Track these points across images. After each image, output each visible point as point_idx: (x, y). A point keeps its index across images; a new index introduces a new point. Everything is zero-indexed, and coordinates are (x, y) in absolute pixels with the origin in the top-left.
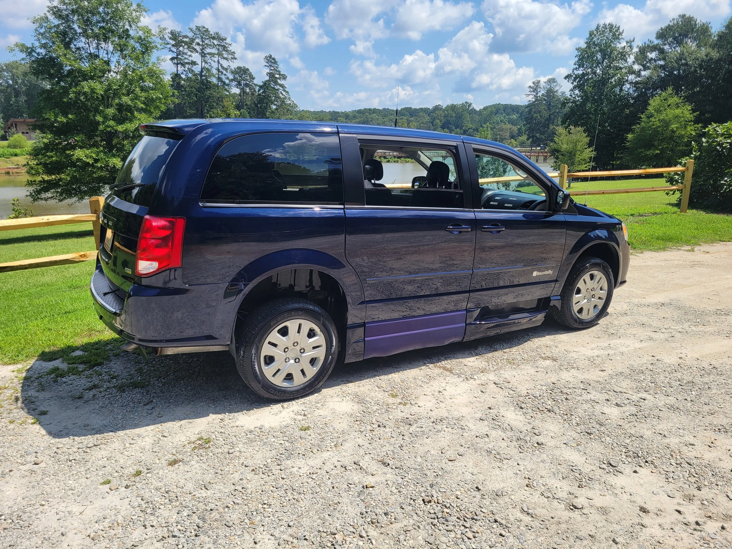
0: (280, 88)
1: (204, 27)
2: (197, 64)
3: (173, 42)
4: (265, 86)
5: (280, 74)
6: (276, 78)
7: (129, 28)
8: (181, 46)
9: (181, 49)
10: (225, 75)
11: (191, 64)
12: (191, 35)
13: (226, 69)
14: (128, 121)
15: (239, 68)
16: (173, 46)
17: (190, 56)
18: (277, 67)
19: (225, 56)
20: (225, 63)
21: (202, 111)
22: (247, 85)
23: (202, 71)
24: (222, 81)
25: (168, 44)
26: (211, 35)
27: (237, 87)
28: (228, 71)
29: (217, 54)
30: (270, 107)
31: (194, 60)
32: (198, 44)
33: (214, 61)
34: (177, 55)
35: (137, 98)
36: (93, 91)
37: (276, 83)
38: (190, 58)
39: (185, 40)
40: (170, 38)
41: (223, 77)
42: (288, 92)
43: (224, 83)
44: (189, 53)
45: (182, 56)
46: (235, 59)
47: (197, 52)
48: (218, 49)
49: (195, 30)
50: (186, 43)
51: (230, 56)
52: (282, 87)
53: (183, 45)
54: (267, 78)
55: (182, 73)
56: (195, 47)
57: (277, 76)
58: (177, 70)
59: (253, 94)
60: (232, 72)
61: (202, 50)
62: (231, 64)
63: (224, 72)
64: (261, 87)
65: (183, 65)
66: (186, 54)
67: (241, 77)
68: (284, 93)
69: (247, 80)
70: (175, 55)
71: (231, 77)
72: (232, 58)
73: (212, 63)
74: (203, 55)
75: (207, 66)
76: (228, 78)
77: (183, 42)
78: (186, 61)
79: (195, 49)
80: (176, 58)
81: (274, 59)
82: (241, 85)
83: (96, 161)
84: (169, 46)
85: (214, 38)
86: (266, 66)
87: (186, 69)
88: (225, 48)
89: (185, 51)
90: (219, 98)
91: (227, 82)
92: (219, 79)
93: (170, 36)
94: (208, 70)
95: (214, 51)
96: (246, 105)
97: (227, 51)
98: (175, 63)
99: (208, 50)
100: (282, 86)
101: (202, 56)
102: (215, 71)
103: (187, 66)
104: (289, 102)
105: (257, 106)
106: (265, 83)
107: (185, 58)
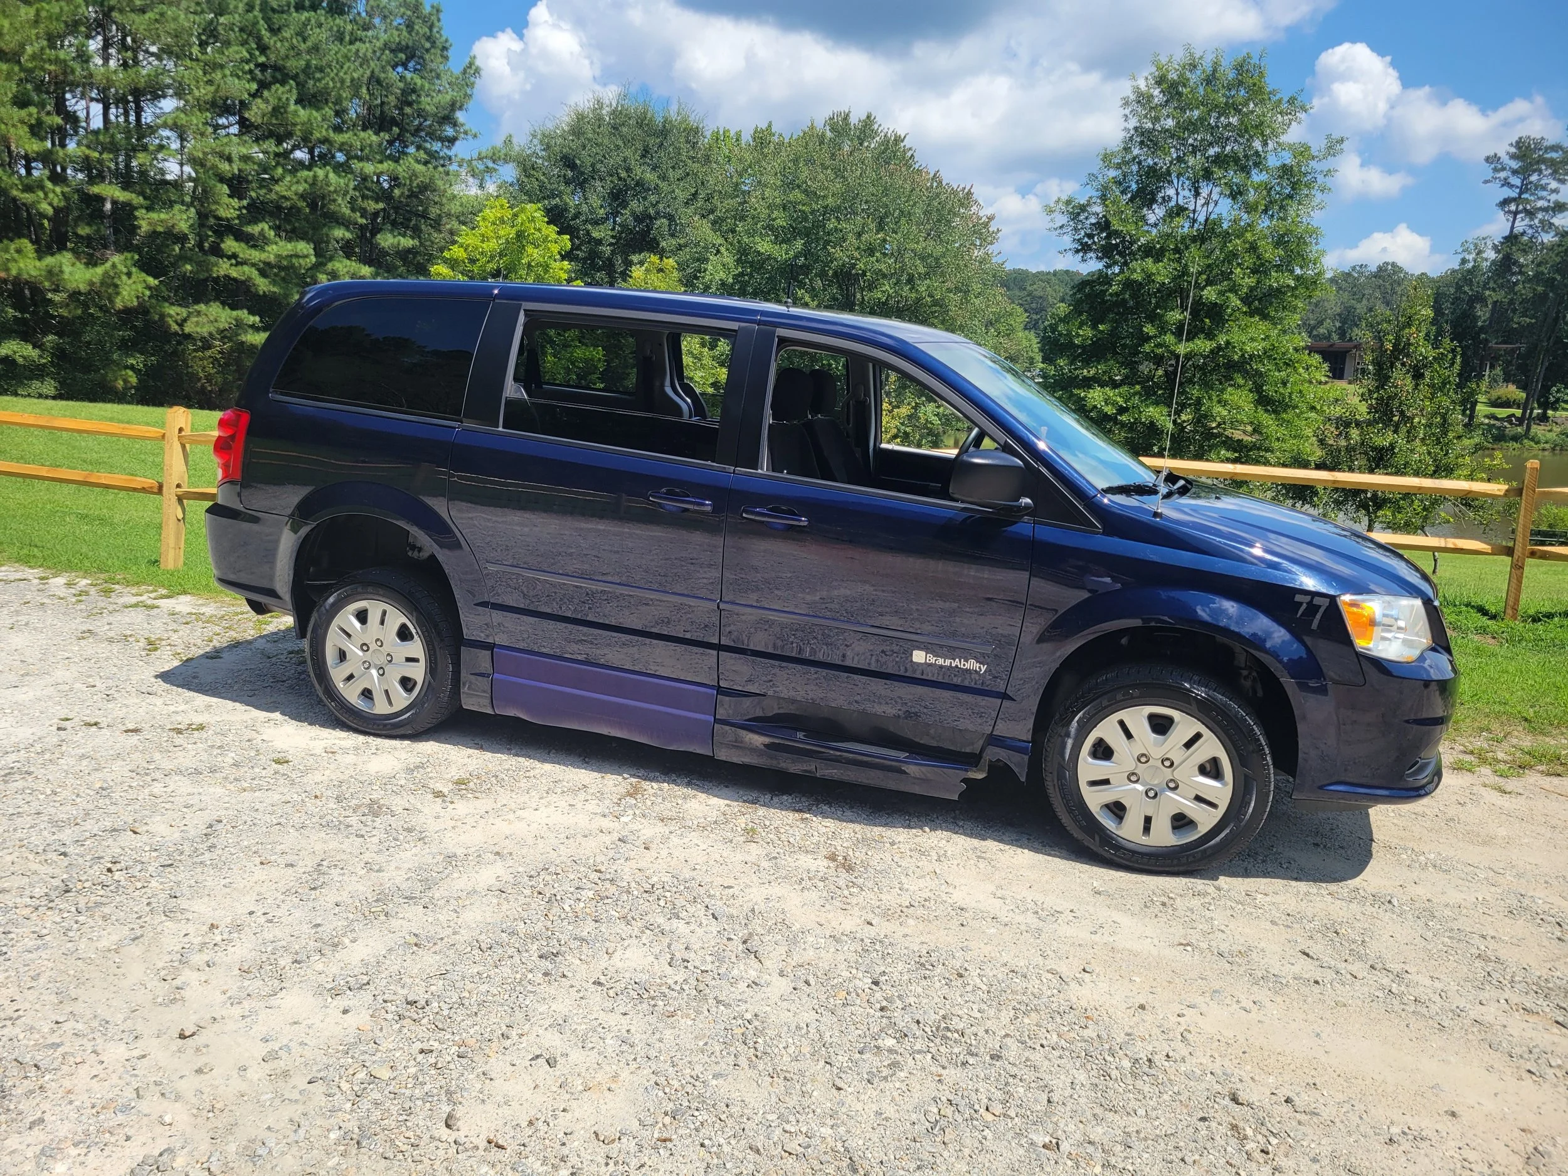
3: (1515, 165)
7: (1262, 148)
8: (1534, 171)
9: (1534, 178)
11: (1553, 210)
14: (1202, 336)
16: (1515, 172)
17: (1556, 191)
25: (1503, 169)
31: (1562, 200)
34: (1521, 193)
35: (1233, 289)
36: (1149, 277)
39: (1554, 155)
40: (1513, 157)
44: (1554, 185)
45: (1532, 194)
50: (1552, 163)
53: (1543, 167)
55: (1524, 233)
58: (1512, 227)
65: (1530, 214)
66: (1544, 188)
70: (1514, 194)
77: (1542, 160)
78: (1540, 204)
80: (1514, 200)
83: (1122, 410)
84: (1503, 175)
87: (1536, 221)
89: (1543, 182)
93: (1513, 150)
98: (1510, 212)
103: (1540, 215)
107: (1542, 198)
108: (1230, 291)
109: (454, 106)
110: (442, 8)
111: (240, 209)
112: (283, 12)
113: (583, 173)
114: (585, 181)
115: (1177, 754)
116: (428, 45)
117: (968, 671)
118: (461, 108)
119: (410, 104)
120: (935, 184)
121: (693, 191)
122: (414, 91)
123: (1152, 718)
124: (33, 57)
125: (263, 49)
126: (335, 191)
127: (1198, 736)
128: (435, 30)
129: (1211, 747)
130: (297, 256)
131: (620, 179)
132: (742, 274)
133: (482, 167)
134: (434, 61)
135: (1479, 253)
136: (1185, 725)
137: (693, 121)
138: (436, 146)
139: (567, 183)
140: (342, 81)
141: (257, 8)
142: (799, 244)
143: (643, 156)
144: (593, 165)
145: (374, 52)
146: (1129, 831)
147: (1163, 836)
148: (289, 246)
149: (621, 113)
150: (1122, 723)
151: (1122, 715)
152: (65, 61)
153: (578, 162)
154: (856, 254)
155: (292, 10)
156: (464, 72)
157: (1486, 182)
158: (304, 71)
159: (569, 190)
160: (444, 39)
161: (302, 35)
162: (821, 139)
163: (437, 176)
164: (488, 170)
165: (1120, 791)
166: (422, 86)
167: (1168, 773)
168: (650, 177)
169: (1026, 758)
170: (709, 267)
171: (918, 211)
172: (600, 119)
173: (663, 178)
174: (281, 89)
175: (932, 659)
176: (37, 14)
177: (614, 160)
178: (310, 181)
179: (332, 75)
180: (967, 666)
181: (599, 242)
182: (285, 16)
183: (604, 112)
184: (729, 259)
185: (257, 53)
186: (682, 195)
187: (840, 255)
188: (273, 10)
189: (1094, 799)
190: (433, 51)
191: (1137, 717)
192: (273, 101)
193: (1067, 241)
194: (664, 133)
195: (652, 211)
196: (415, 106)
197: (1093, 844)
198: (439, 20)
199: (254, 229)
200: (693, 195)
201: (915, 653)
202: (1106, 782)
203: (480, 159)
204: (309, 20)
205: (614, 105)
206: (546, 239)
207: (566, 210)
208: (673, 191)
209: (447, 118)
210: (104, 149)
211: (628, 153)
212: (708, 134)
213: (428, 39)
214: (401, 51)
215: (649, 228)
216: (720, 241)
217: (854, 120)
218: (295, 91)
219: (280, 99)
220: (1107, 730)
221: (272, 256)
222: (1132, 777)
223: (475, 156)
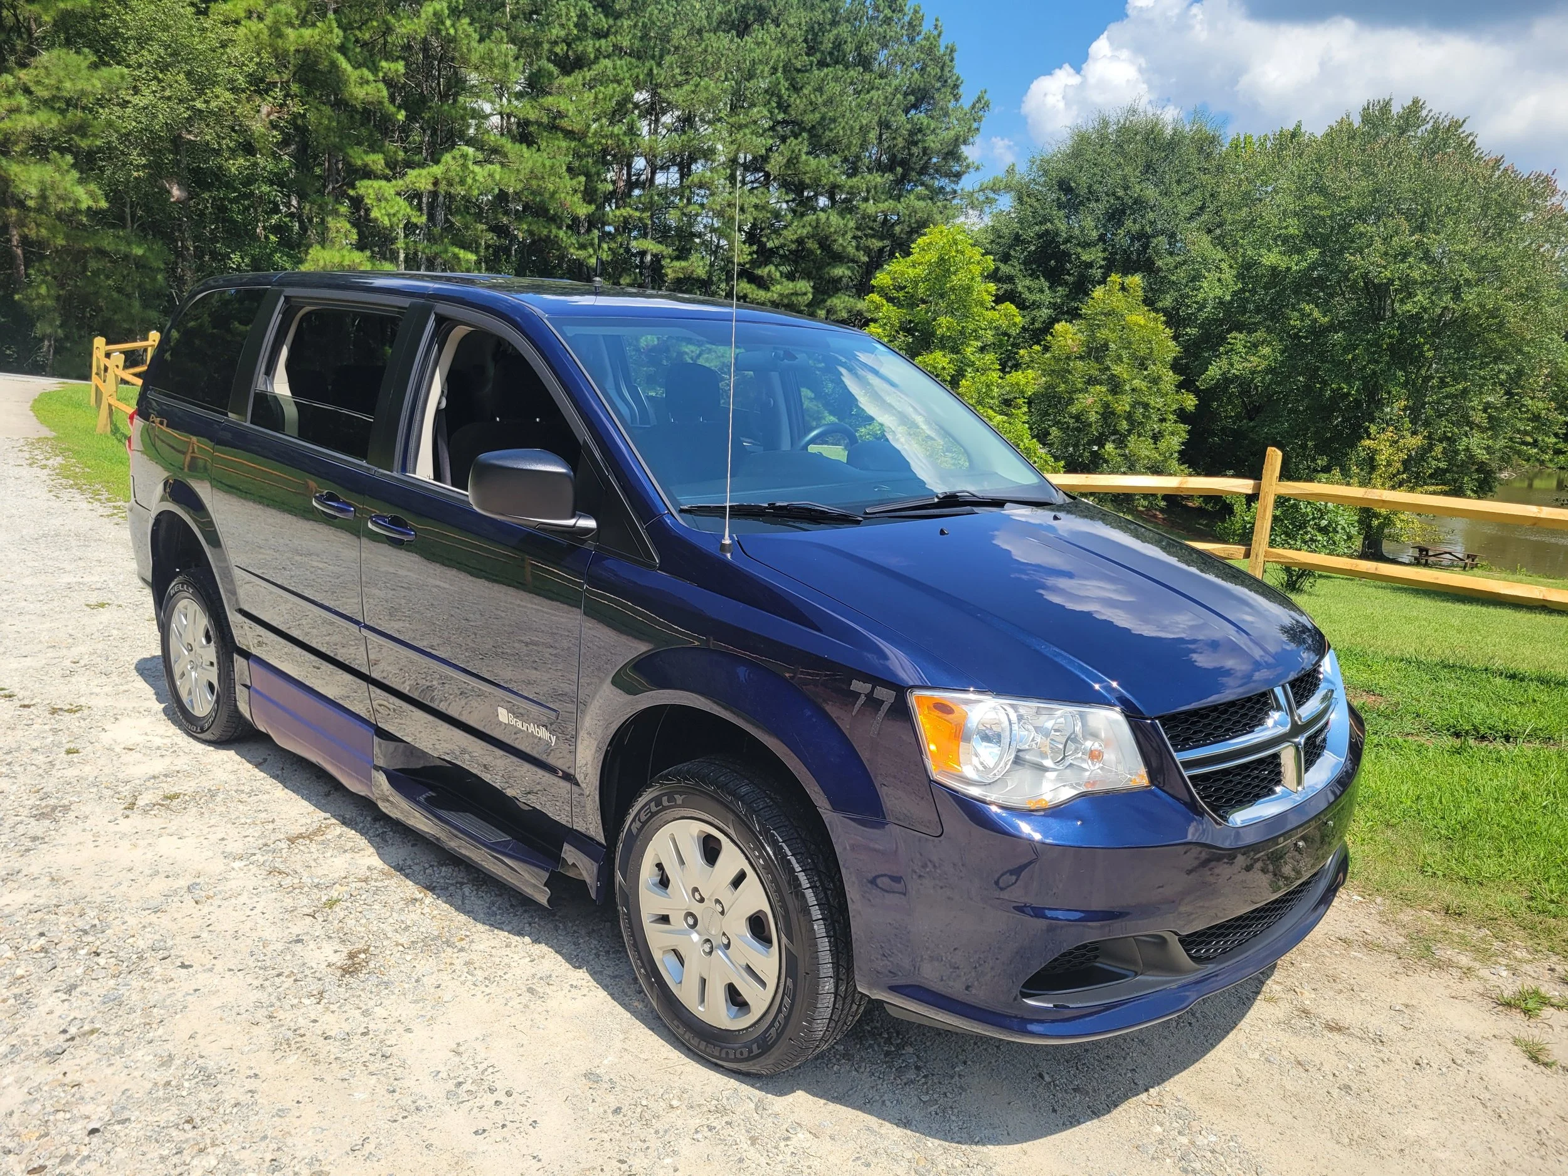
109: (957, 141)
110: (957, 47)
111: (751, 254)
112: (806, 71)
113: (1077, 196)
114: (1080, 203)
116: (938, 85)
118: (965, 142)
119: (916, 143)
120: (1497, 173)
121: (1200, 204)
122: (920, 130)
124: (595, 133)
125: (783, 107)
126: (835, 232)
128: (947, 69)
130: (796, 294)
131: (1118, 198)
132: (1243, 290)
133: (982, 198)
134: (943, 99)
137: (1210, 129)
138: (943, 182)
139: (1060, 207)
140: (852, 129)
141: (780, 70)
142: (1313, 254)
143: (1145, 172)
144: (1090, 187)
145: (886, 98)
148: (791, 285)
149: (1127, 129)
152: (618, 135)
153: (1074, 184)
154: (1382, 261)
155: (814, 68)
156: (973, 107)
158: (819, 123)
159: (1062, 213)
160: (954, 78)
161: (820, 89)
162: (1351, 133)
163: (935, 210)
164: (988, 200)
166: (929, 125)
168: (1151, 193)
170: (1205, 285)
171: (1474, 207)
172: (1103, 137)
173: (1166, 193)
174: (795, 142)
176: (596, 98)
177: (1113, 179)
178: (814, 224)
179: (843, 124)
181: (1090, 265)
182: (807, 75)
183: (1110, 131)
184: (1228, 275)
185: (776, 111)
186: (1184, 209)
187: (1361, 264)
188: (798, 71)
190: (943, 90)
192: (787, 154)
194: (1172, 145)
195: (1148, 230)
196: (920, 145)
198: (952, 60)
199: (763, 272)
200: (1200, 208)
203: (982, 190)
204: (827, 75)
205: (1122, 122)
207: (1057, 234)
208: (1176, 207)
209: (952, 153)
210: (643, 211)
211: (1128, 170)
212: (1226, 142)
213: (939, 79)
214: (913, 93)
215: (1145, 247)
216: (1221, 256)
217: (1395, 108)
218: (806, 142)
219: (793, 151)
221: (775, 296)
223: (977, 189)
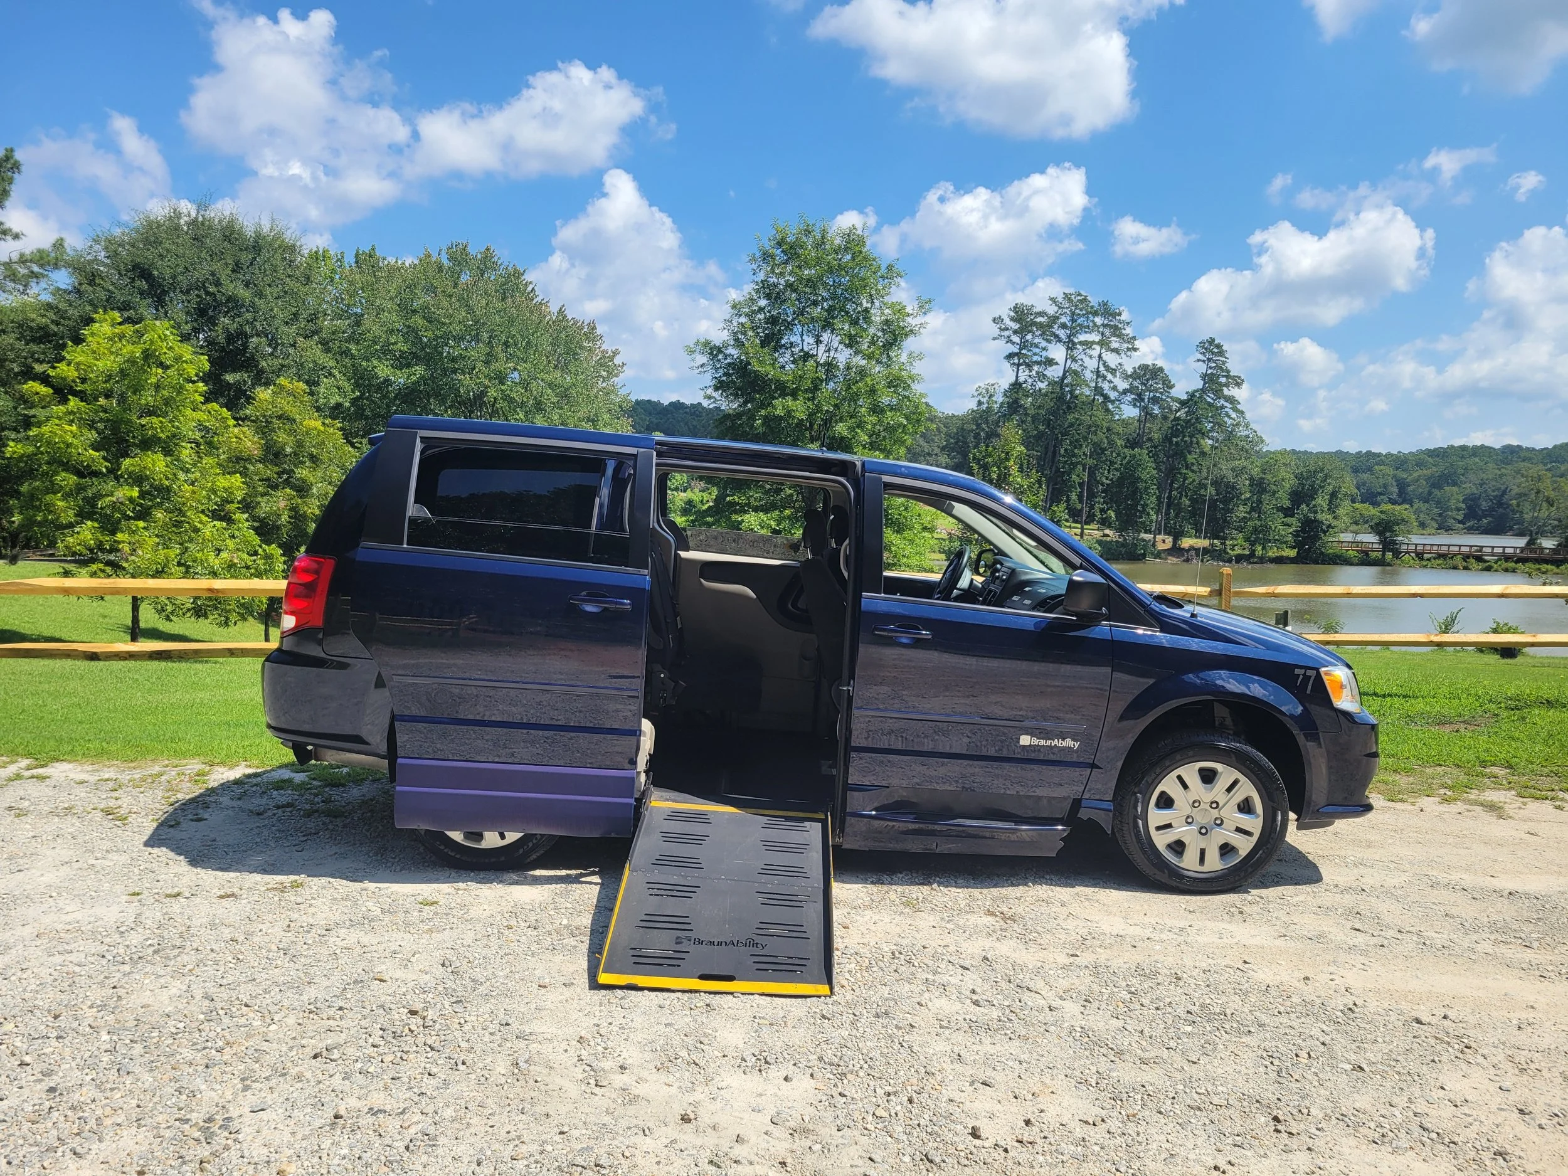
0: (1226, 404)
1: (1080, 295)
2: (1057, 364)
3: (1015, 326)
4: (1191, 401)
5: (1226, 377)
6: (1221, 385)
7: (869, 305)
8: (1030, 332)
9: (1029, 337)
10: (1110, 382)
11: (1045, 363)
12: (1052, 310)
13: (1113, 371)
15: (1144, 367)
16: (1015, 332)
17: (1044, 349)
18: (1224, 363)
19: (1115, 345)
20: (1112, 359)
21: (1054, 453)
22: (1155, 400)
23: (1064, 377)
24: (1102, 395)
25: (1006, 329)
26: (1092, 307)
27: (1135, 406)
28: (1118, 374)
29: (1097, 343)
30: (1198, 443)
31: (1051, 356)
32: (1064, 326)
33: (1091, 357)
34: (1021, 349)
37: (1218, 394)
38: (1044, 354)
39: (1040, 319)
40: (1012, 319)
41: (1106, 386)
42: (1242, 413)
43: (1106, 398)
44: (1044, 344)
45: (1029, 350)
46: (1135, 350)
47: (1060, 341)
48: (1102, 334)
49: (1060, 300)
50: (1040, 326)
51: (1125, 346)
52: (1231, 403)
53: (1035, 329)
54: (1200, 384)
55: (1025, 381)
56: (1058, 332)
57: (1223, 380)
58: (1017, 377)
59: (1165, 418)
60: (1126, 377)
61: (1069, 337)
62: (1124, 360)
63: (1109, 376)
64: (1183, 403)
65: (1029, 366)
66: (1037, 346)
67: (1145, 385)
68: (1234, 415)
69: (1156, 390)
70: (1015, 349)
71: (1123, 385)
72: (1128, 349)
73: (1087, 360)
74: (1070, 346)
75: (1075, 366)
76: (1115, 388)
77: (1034, 324)
78: (1035, 358)
79: (1057, 336)
80: (1016, 354)
81: (1219, 346)
82: (1143, 400)
84: (1007, 333)
85: (1095, 314)
86: (1199, 360)
87: (1034, 372)
88: (1116, 331)
89: (1036, 341)
90: (1090, 426)
91: (1113, 395)
92: (1098, 390)
93: (1012, 314)
94: (1076, 373)
95: (1094, 337)
96: (1150, 440)
97: (1118, 336)
98: (1014, 364)
99: (1082, 337)
100: (1232, 400)
101: (1068, 348)
102: (1088, 375)
103: (1036, 368)
104: (1246, 433)
105: (1171, 442)
106: (1192, 395)
107: (1035, 354)
108: (858, 427)
113: (161, 285)
114: (164, 292)
115: (1221, 798)
117: (1063, 749)
120: (561, 318)
121: (294, 310)
123: (1201, 770)
127: (1235, 782)
129: (1247, 789)
131: (207, 293)
132: (361, 398)
133: (25, 271)
135: (991, 396)
136: (1227, 774)
137: (289, 237)
139: (143, 294)
142: (419, 370)
143: (233, 271)
144: (173, 277)
146: (1189, 862)
147: (1214, 863)
149: (203, 223)
150: (1179, 778)
151: (1180, 771)
153: (155, 273)
154: (486, 382)
156: (1, 166)
157: (994, 339)
159: (146, 302)
162: (440, 269)
164: (34, 275)
165: (1181, 831)
167: (1215, 813)
168: (243, 293)
169: (1111, 814)
170: (322, 390)
171: (545, 343)
172: (178, 228)
173: (260, 295)
175: (1035, 741)
177: (201, 272)
180: (1064, 744)
183: (182, 222)
184: (344, 382)
186: (281, 315)
187: (467, 383)
189: (1161, 841)
191: (1190, 772)
193: (708, 379)
194: (257, 246)
195: (248, 329)
197: (1163, 877)
200: (294, 314)
201: (1022, 737)
202: (1169, 826)
203: (23, 262)
205: (193, 214)
206: (178, 359)
208: (272, 310)
211: (216, 266)
212: (305, 252)
215: (245, 346)
216: (332, 363)
217: (472, 250)
220: (1168, 785)
222: (1189, 820)
223: (16, 260)
